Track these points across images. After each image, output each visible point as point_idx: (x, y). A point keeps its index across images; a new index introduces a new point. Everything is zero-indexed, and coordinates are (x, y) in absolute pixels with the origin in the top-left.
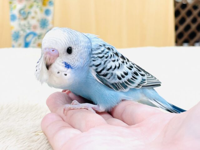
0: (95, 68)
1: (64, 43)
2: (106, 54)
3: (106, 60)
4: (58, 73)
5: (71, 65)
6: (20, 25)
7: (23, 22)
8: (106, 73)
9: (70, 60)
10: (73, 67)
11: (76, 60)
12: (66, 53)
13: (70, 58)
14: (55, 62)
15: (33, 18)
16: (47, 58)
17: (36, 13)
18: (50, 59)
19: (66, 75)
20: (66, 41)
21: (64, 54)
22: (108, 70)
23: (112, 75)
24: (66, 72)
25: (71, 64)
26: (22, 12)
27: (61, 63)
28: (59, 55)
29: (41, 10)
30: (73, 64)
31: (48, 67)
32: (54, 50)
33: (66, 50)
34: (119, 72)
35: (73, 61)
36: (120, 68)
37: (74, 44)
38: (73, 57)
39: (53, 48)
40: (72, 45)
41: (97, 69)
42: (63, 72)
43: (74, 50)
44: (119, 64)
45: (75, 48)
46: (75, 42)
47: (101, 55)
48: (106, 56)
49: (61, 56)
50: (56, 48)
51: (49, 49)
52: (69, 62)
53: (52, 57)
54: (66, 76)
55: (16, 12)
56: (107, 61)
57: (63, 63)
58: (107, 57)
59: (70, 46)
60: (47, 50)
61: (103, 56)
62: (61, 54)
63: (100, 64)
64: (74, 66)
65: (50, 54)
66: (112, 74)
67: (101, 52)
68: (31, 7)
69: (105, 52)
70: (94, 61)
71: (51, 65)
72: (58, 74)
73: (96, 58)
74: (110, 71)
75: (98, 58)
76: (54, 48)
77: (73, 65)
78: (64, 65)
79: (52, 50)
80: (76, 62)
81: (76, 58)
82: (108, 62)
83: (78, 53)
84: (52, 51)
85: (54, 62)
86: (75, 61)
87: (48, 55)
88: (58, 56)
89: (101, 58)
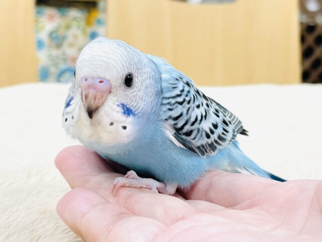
0: (172, 122)
1: (121, 66)
2: (187, 96)
3: (188, 106)
4: (112, 124)
5: (132, 108)
6: (50, 56)
7: (55, 52)
8: (190, 130)
9: (131, 98)
10: (136, 113)
11: (139, 98)
12: (123, 87)
13: (131, 95)
14: (106, 104)
15: (71, 45)
16: (90, 96)
17: (75, 37)
18: (95, 98)
19: (125, 128)
20: (123, 63)
21: (120, 87)
22: (193, 124)
23: (198, 132)
24: (124, 122)
25: (132, 106)
26: (54, 35)
27: (115, 107)
28: (112, 91)
29: (84, 32)
30: (136, 106)
31: (91, 113)
32: (103, 80)
33: (123, 81)
34: (206, 126)
35: (136, 99)
36: (207, 117)
37: (135, 68)
38: (135, 93)
39: (100, 78)
40: (132, 69)
41: (175, 124)
42: (121, 122)
43: (136, 78)
44: (205, 110)
45: (137, 76)
46: (137, 64)
47: (180, 99)
48: (188, 99)
49: (115, 92)
50: (108, 77)
51: (93, 78)
52: (128, 103)
53: (99, 94)
54: (125, 131)
55: (44, 36)
56: (189, 108)
57: (118, 105)
58: (189, 102)
59: (130, 72)
60: (90, 81)
61: (184, 100)
62: (116, 87)
63: (181, 115)
64: (137, 110)
65: (95, 88)
66: (199, 130)
67: (179, 93)
68: (68, 27)
69: (185, 92)
70: (170, 110)
71: (97, 109)
72: (112, 126)
73: (174, 104)
74: (196, 126)
75: (176, 105)
76: (102, 76)
77: (136, 108)
78: (120, 109)
79: (100, 80)
80: (140, 101)
81: (140, 94)
82: (191, 109)
83: (142, 84)
84: (99, 83)
85: (103, 103)
86: (138, 100)
87: (91, 91)
88: (110, 92)
89: (181, 103)
